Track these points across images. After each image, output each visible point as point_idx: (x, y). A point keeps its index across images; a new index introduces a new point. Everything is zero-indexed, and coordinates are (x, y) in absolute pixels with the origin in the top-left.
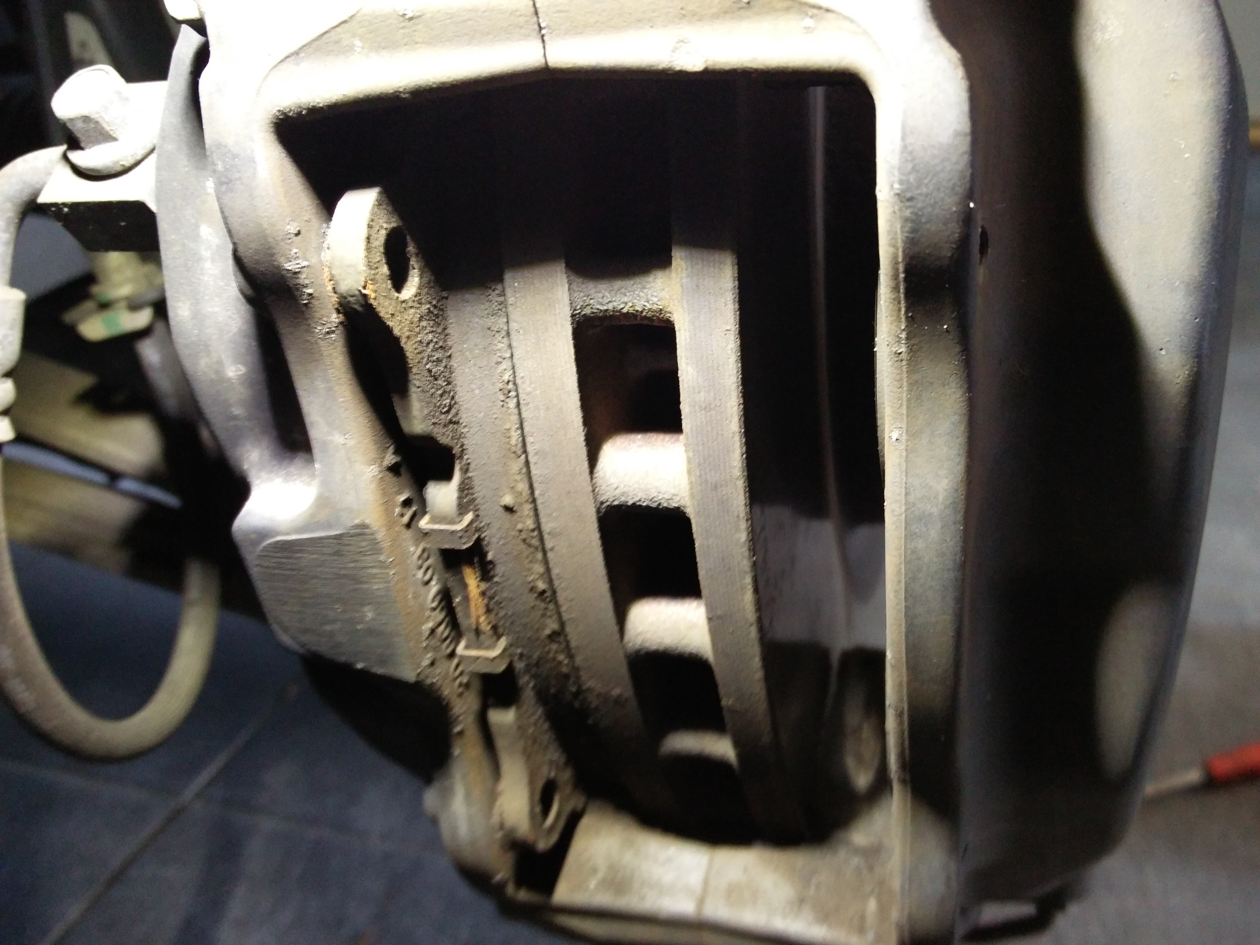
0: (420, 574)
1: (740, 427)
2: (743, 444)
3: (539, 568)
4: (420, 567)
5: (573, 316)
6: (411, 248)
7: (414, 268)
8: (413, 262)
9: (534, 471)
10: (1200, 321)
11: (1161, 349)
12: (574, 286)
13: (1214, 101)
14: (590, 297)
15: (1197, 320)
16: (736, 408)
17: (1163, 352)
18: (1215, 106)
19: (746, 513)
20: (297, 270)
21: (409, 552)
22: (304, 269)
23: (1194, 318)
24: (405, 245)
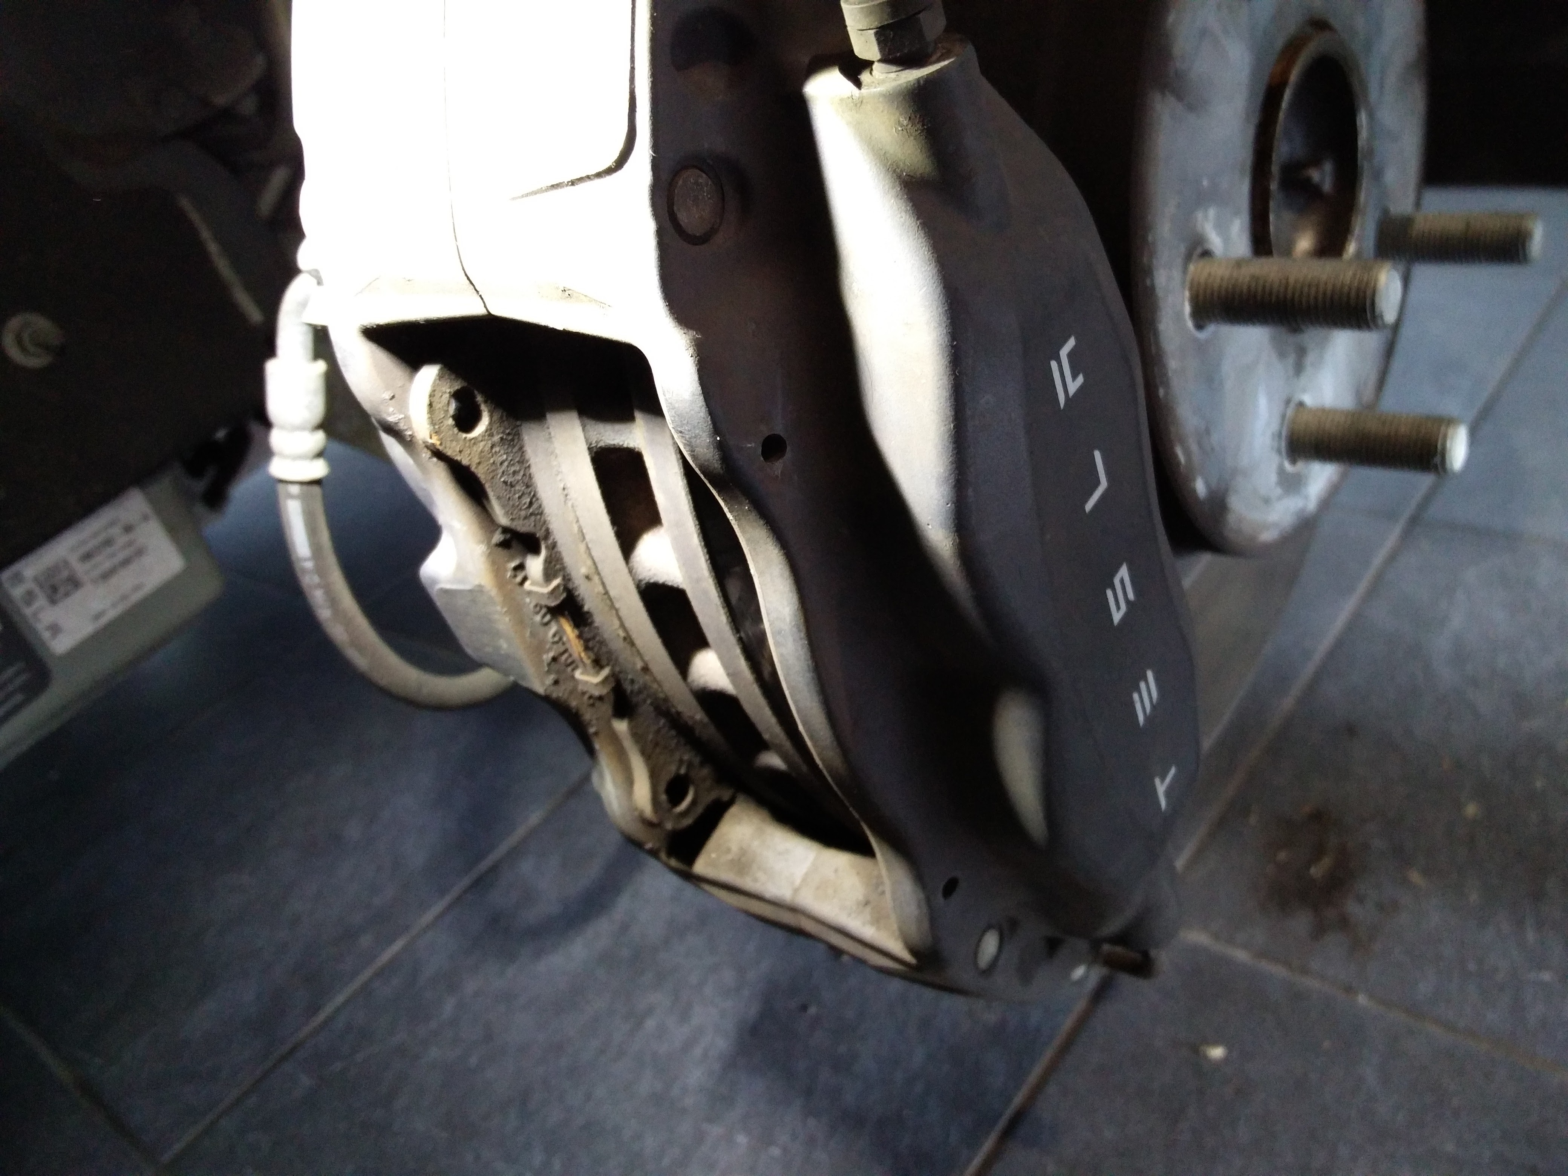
0: (538, 618)
1: (700, 541)
2: (706, 553)
3: (617, 623)
4: (537, 613)
5: (589, 449)
6: (479, 398)
7: (485, 411)
8: (483, 407)
9: (594, 553)
10: (951, 505)
11: (928, 525)
12: (588, 427)
13: (938, 341)
14: (601, 435)
15: (949, 505)
16: (693, 528)
17: (930, 527)
18: (939, 345)
19: (721, 602)
20: (397, 422)
21: (525, 603)
22: (401, 420)
23: (945, 503)
24: (474, 397)
